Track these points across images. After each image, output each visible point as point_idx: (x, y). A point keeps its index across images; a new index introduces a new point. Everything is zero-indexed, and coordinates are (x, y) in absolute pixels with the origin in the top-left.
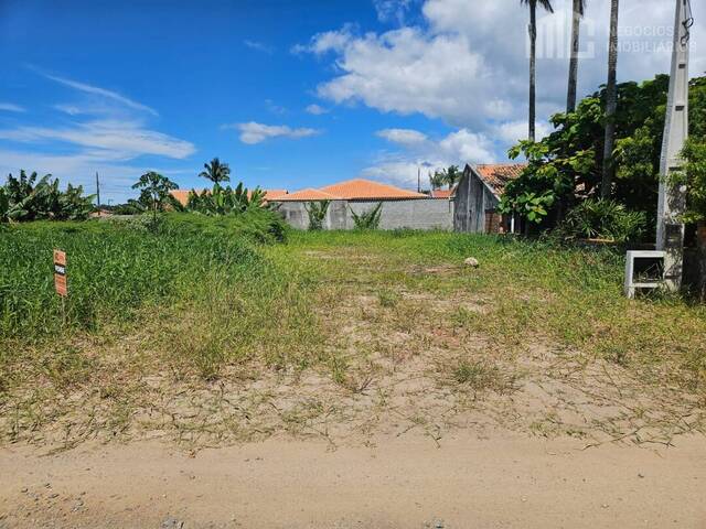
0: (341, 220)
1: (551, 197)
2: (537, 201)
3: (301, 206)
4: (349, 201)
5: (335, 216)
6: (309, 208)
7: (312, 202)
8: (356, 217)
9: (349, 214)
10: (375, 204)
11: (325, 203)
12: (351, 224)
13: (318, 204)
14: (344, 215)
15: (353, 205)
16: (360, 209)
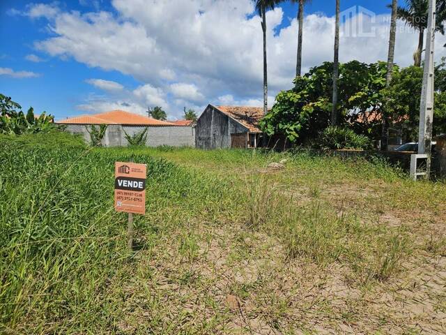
0: (117, 139)
1: (299, 125)
2: (292, 128)
3: (84, 129)
4: (123, 125)
5: (112, 136)
6: (90, 130)
7: (93, 126)
8: (129, 138)
9: (123, 135)
10: (143, 129)
11: (103, 127)
12: (125, 142)
13: (98, 128)
14: (119, 136)
15: (126, 128)
16: (131, 132)
